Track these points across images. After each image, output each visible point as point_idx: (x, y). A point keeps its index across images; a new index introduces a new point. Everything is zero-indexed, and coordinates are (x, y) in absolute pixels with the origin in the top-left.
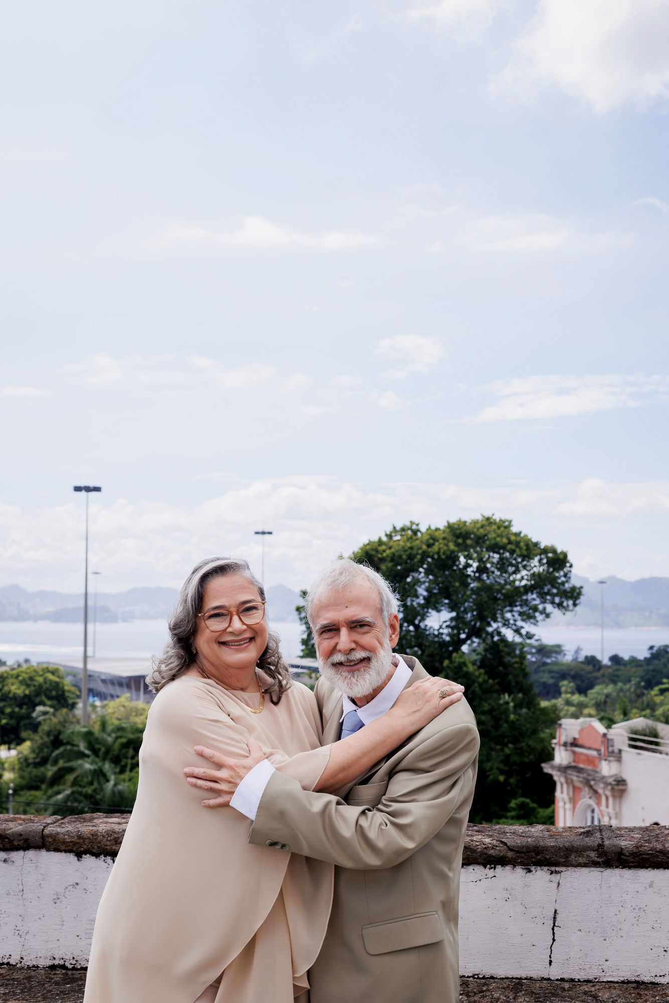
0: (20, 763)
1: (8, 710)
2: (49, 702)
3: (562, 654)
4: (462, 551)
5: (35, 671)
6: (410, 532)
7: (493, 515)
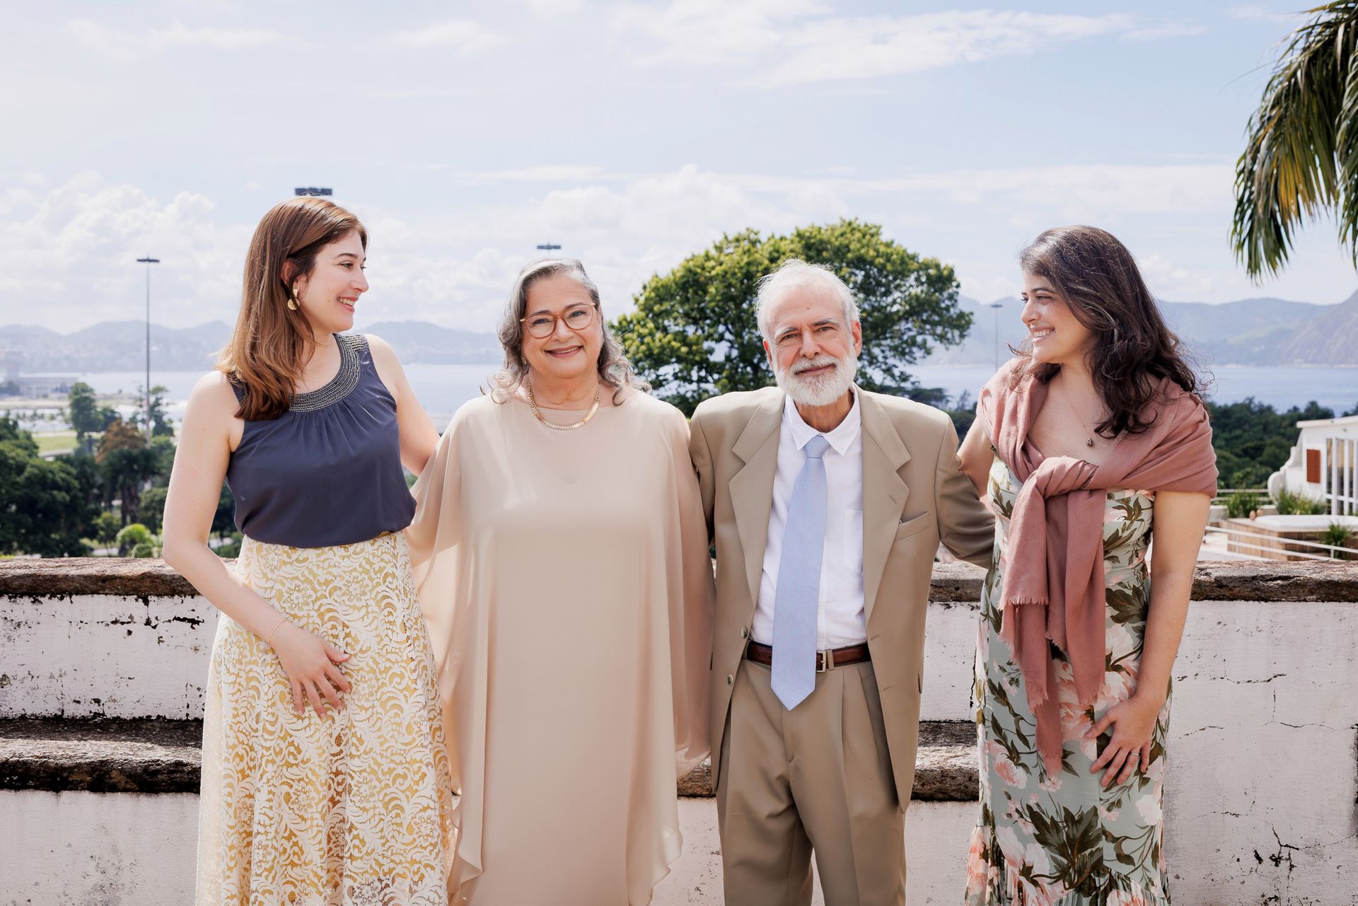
3: (944, 401)
6: (746, 245)
7: (856, 219)
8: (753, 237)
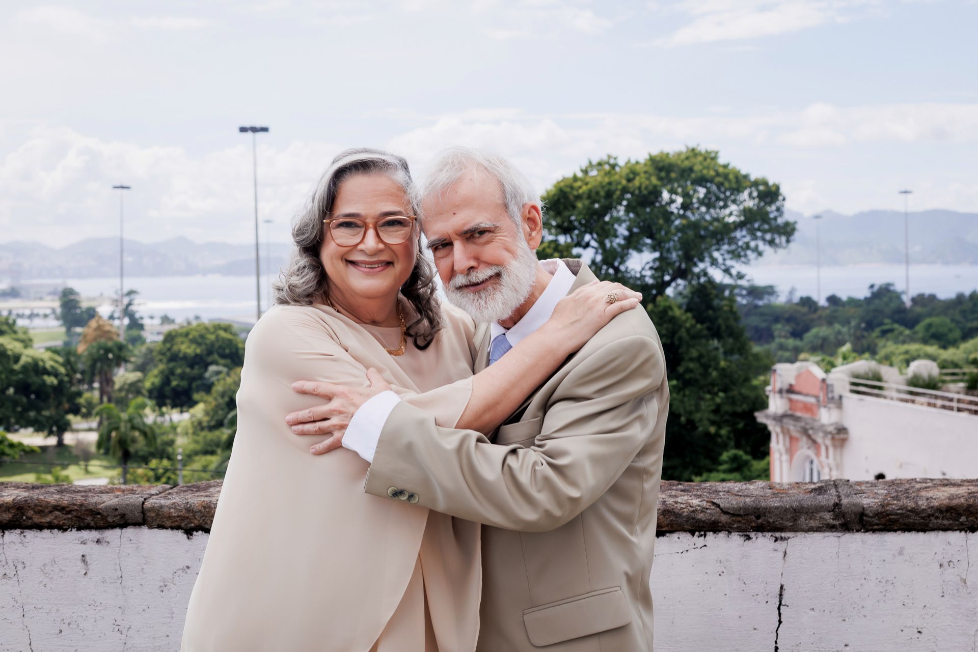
0: (194, 427)
1: (179, 371)
2: (222, 361)
3: (775, 296)
4: (664, 186)
5: (206, 329)
6: (607, 167)
8: (612, 161)
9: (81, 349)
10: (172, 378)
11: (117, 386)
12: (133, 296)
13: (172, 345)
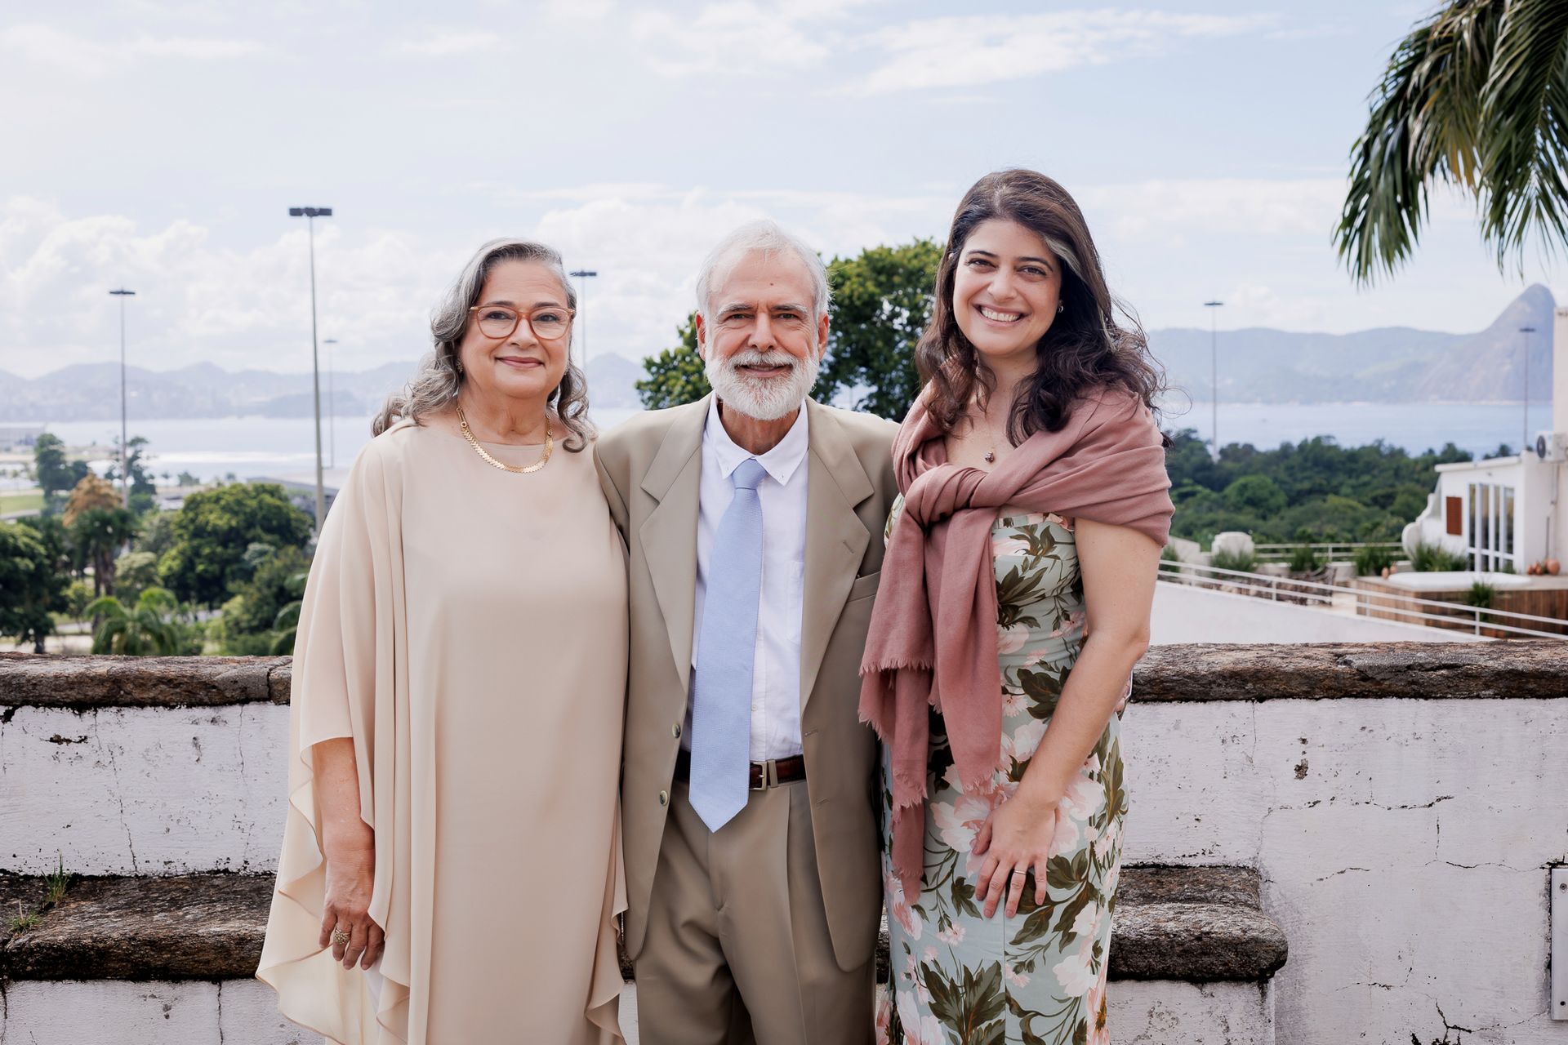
0: (229, 629)
1: (206, 551)
2: (268, 537)
4: (884, 293)
5: (245, 491)
7: (932, 238)
9: (67, 520)
10: (197, 561)
11: (119, 573)
12: (139, 447)
13: (197, 515)
